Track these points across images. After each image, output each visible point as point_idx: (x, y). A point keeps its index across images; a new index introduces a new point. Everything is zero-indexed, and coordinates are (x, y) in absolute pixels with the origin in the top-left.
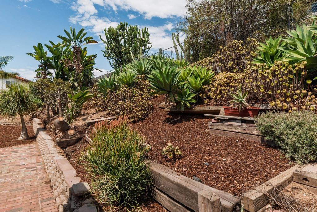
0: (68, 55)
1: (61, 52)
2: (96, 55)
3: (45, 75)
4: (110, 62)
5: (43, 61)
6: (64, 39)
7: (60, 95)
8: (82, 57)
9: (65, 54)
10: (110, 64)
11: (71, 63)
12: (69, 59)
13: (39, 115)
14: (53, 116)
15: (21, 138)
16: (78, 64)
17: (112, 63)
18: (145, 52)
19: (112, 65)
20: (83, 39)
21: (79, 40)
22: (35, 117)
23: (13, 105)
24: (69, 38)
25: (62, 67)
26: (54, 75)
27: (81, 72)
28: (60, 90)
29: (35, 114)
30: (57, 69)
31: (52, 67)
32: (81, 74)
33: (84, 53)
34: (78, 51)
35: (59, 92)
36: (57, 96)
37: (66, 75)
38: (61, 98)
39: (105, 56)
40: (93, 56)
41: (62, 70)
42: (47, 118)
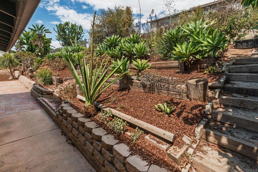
0: (35, 38)
1: (30, 36)
2: (52, 38)
3: (21, 48)
4: (60, 43)
5: (19, 41)
6: (32, 29)
7: (30, 60)
8: (43, 39)
9: (33, 37)
10: (60, 44)
11: (37, 42)
12: (35, 40)
13: (18, 69)
14: (26, 69)
15: (10, 78)
16: (41, 44)
17: (61, 43)
18: (80, 38)
19: (61, 44)
20: (43, 30)
21: (41, 31)
22: (16, 70)
23: (6, 63)
24: (35, 29)
25: (31, 44)
26: (26, 48)
27: (42, 48)
28: (30, 58)
29: (15, 69)
30: (28, 45)
31: (25, 44)
32: (43, 48)
33: (44, 38)
34: (41, 37)
35: (29, 58)
36: (29, 60)
37: (34, 48)
38: (30, 61)
39: (57, 39)
40: (50, 39)
41: (31, 46)
42: (24, 70)
